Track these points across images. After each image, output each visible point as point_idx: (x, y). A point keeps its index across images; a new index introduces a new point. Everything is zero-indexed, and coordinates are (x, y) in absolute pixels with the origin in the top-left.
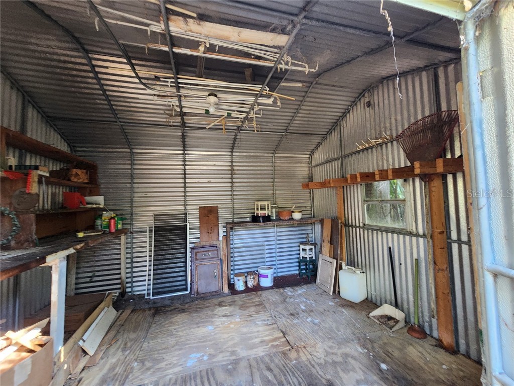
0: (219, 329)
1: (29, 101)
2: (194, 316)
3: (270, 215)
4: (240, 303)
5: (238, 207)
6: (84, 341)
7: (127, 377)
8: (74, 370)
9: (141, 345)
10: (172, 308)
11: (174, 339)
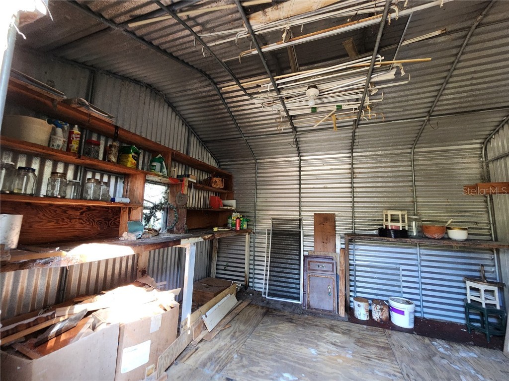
0: (322, 357)
1: (192, 132)
2: (300, 331)
3: (407, 228)
4: (358, 336)
5: (360, 217)
6: (206, 317)
7: (226, 364)
8: (195, 338)
9: (245, 339)
10: (282, 314)
11: (274, 347)
